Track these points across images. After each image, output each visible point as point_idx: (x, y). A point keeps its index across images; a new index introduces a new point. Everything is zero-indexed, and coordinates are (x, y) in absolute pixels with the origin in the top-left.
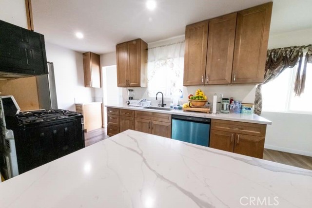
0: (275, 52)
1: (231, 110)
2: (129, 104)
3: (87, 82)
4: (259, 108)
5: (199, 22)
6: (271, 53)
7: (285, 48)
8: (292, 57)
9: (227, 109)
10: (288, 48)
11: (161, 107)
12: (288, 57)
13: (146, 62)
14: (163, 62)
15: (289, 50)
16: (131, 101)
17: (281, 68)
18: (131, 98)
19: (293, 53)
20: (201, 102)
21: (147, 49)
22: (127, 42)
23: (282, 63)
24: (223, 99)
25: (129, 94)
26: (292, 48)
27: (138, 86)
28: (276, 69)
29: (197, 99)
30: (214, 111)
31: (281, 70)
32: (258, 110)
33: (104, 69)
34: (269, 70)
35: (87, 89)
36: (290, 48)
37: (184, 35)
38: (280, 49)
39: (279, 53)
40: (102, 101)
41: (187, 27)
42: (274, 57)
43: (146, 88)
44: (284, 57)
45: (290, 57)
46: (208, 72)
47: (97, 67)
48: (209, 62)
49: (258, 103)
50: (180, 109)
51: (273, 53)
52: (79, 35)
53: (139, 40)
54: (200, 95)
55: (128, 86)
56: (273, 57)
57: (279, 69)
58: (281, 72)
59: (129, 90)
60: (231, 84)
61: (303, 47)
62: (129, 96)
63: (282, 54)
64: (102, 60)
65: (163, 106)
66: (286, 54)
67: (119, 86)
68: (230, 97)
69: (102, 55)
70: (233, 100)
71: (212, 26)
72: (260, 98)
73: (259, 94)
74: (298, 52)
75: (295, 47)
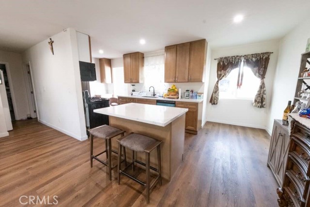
1: (192, 97)
2: (132, 94)
3: (102, 79)
5: (172, 45)
6: (224, 59)
7: (232, 57)
8: (236, 63)
9: (187, 96)
13: (143, 66)
14: (154, 67)
15: (234, 58)
16: (133, 93)
18: (134, 91)
19: (236, 60)
20: (174, 92)
21: (143, 58)
22: (130, 53)
23: (230, 66)
24: (187, 91)
25: (132, 88)
27: (138, 82)
28: (227, 70)
29: (171, 91)
30: (180, 97)
32: (217, 98)
33: (114, 69)
34: (223, 71)
36: (234, 56)
38: (229, 57)
40: (113, 93)
41: (166, 47)
43: (143, 84)
45: (234, 63)
46: (177, 75)
47: (110, 68)
48: (177, 69)
49: (217, 93)
50: (162, 97)
53: (138, 53)
54: (173, 88)
55: (131, 82)
56: (225, 62)
59: (132, 85)
60: (188, 82)
61: (241, 56)
62: (132, 89)
63: (230, 60)
64: (113, 63)
65: (154, 95)
66: (232, 61)
67: (125, 82)
68: (190, 89)
69: (113, 59)
70: (192, 91)
71: (178, 48)
72: (218, 90)
73: (217, 87)
74: (239, 59)
75: (237, 56)
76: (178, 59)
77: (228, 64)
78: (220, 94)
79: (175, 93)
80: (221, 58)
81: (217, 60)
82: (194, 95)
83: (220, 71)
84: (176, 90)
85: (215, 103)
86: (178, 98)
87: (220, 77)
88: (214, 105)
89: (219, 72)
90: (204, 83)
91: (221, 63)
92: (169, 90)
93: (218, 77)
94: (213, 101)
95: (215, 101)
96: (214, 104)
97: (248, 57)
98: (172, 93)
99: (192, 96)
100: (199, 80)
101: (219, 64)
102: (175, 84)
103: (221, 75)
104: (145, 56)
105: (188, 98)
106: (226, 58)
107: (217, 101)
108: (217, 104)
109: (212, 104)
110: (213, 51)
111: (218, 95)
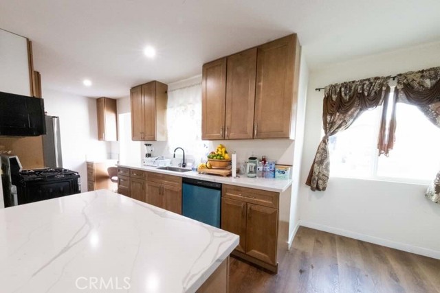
0: (346, 87)
1: (264, 174)
3: (100, 134)
4: (325, 172)
5: (217, 60)
6: (340, 88)
7: (361, 81)
8: (373, 94)
9: (251, 172)
10: (366, 80)
11: (182, 168)
12: (366, 94)
13: (165, 108)
14: (183, 108)
15: (367, 83)
16: (147, 159)
17: (356, 111)
18: (149, 155)
19: (373, 89)
20: (221, 161)
21: (166, 92)
22: (141, 85)
23: (356, 103)
24: (250, 158)
25: (147, 150)
26: (372, 81)
27: (154, 139)
28: (350, 113)
29: (215, 158)
30: (234, 174)
31: (355, 115)
32: (324, 175)
33: (121, 116)
34: (338, 114)
35: (101, 142)
36: (369, 80)
37: (201, 75)
38: (353, 82)
39: (353, 88)
40: (119, 158)
41: (205, 66)
42: (346, 94)
43: (165, 143)
44: (360, 93)
45: (369, 94)
47: (113, 115)
48: (228, 111)
49: (325, 164)
51: (343, 89)
52: (87, 83)
53: (154, 82)
54: (219, 153)
55: (143, 139)
56: (343, 94)
57: (353, 113)
58: (357, 116)
59: (146, 145)
60: (253, 138)
61: (389, 77)
62: (146, 152)
63: (356, 90)
64: (120, 106)
65: (184, 166)
66: (363, 90)
67: (133, 140)
68: (260, 156)
69: (119, 99)
70: (264, 160)
71: (230, 64)
72: (326, 157)
73: (325, 150)
74: (381, 85)
75: (377, 78)
76: (229, 87)
77: (351, 98)
78: (331, 168)
79: (223, 164)
80: (333, 87)
81: (322, 91)
82: (268, 168)
83: (331, 115)
84: (226, 156)
85: (321, 187)
86: (230, 175)
87: (330, 127)
88: (317, 191)
89: (329, 118)
90: (293, 141)
91: (334, 97)
92: (212, 157)
93: (325, 128)
94: (315, 181)
95: (320, 182)
96: (318, 188)
97: (409, 77)
98: (218, 164)
99: (264, 171)
100: (281, 134)
101: (327, 100)
102: (224, 143)
103: (332, 123)
104: (169, 90)
105: (254, 175)
106: (345, 85)
107: (325, 182)
108: (324, 189)
109: (313, 189)
110: (311, 72)
111: (327, 169)
